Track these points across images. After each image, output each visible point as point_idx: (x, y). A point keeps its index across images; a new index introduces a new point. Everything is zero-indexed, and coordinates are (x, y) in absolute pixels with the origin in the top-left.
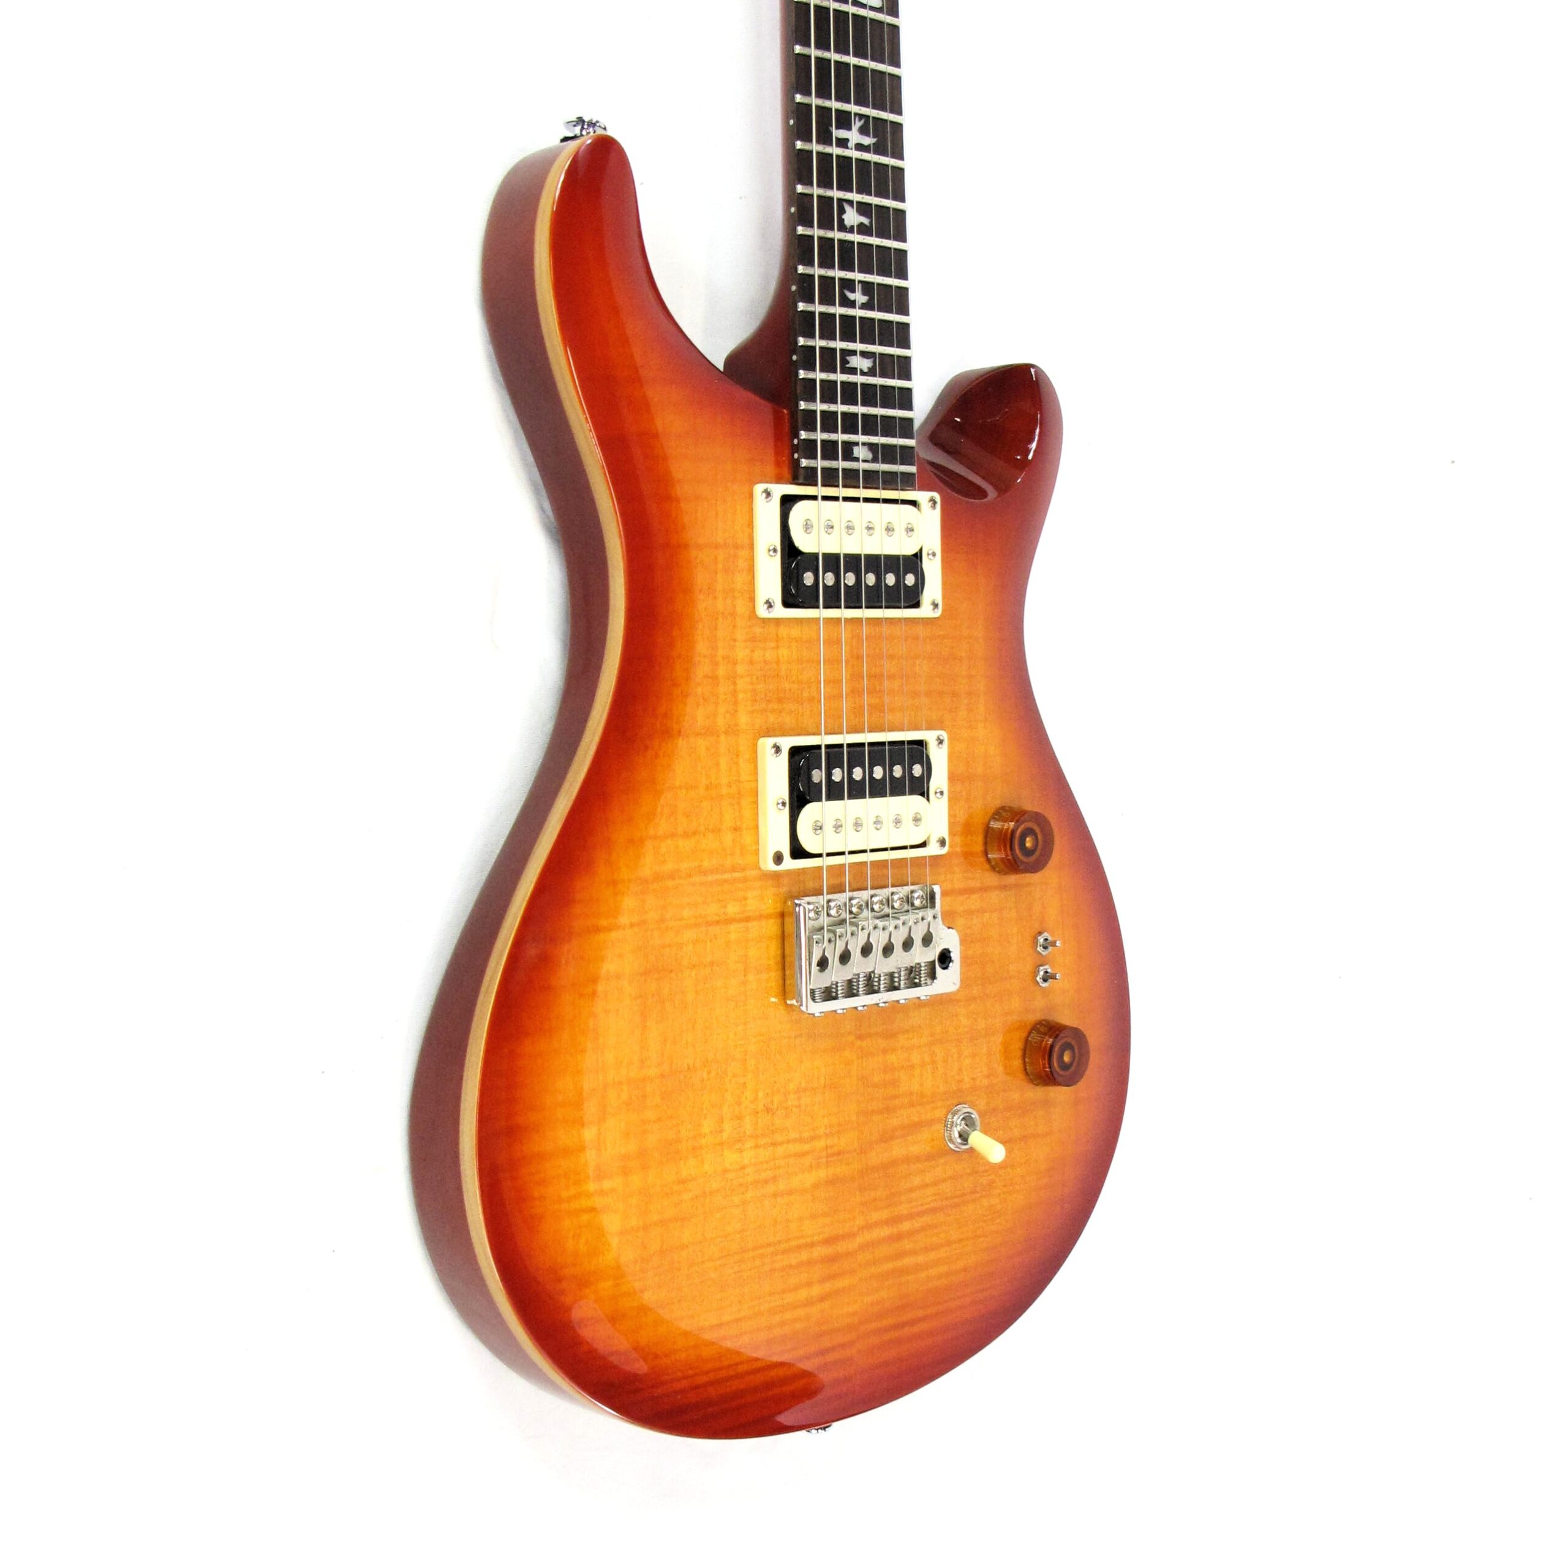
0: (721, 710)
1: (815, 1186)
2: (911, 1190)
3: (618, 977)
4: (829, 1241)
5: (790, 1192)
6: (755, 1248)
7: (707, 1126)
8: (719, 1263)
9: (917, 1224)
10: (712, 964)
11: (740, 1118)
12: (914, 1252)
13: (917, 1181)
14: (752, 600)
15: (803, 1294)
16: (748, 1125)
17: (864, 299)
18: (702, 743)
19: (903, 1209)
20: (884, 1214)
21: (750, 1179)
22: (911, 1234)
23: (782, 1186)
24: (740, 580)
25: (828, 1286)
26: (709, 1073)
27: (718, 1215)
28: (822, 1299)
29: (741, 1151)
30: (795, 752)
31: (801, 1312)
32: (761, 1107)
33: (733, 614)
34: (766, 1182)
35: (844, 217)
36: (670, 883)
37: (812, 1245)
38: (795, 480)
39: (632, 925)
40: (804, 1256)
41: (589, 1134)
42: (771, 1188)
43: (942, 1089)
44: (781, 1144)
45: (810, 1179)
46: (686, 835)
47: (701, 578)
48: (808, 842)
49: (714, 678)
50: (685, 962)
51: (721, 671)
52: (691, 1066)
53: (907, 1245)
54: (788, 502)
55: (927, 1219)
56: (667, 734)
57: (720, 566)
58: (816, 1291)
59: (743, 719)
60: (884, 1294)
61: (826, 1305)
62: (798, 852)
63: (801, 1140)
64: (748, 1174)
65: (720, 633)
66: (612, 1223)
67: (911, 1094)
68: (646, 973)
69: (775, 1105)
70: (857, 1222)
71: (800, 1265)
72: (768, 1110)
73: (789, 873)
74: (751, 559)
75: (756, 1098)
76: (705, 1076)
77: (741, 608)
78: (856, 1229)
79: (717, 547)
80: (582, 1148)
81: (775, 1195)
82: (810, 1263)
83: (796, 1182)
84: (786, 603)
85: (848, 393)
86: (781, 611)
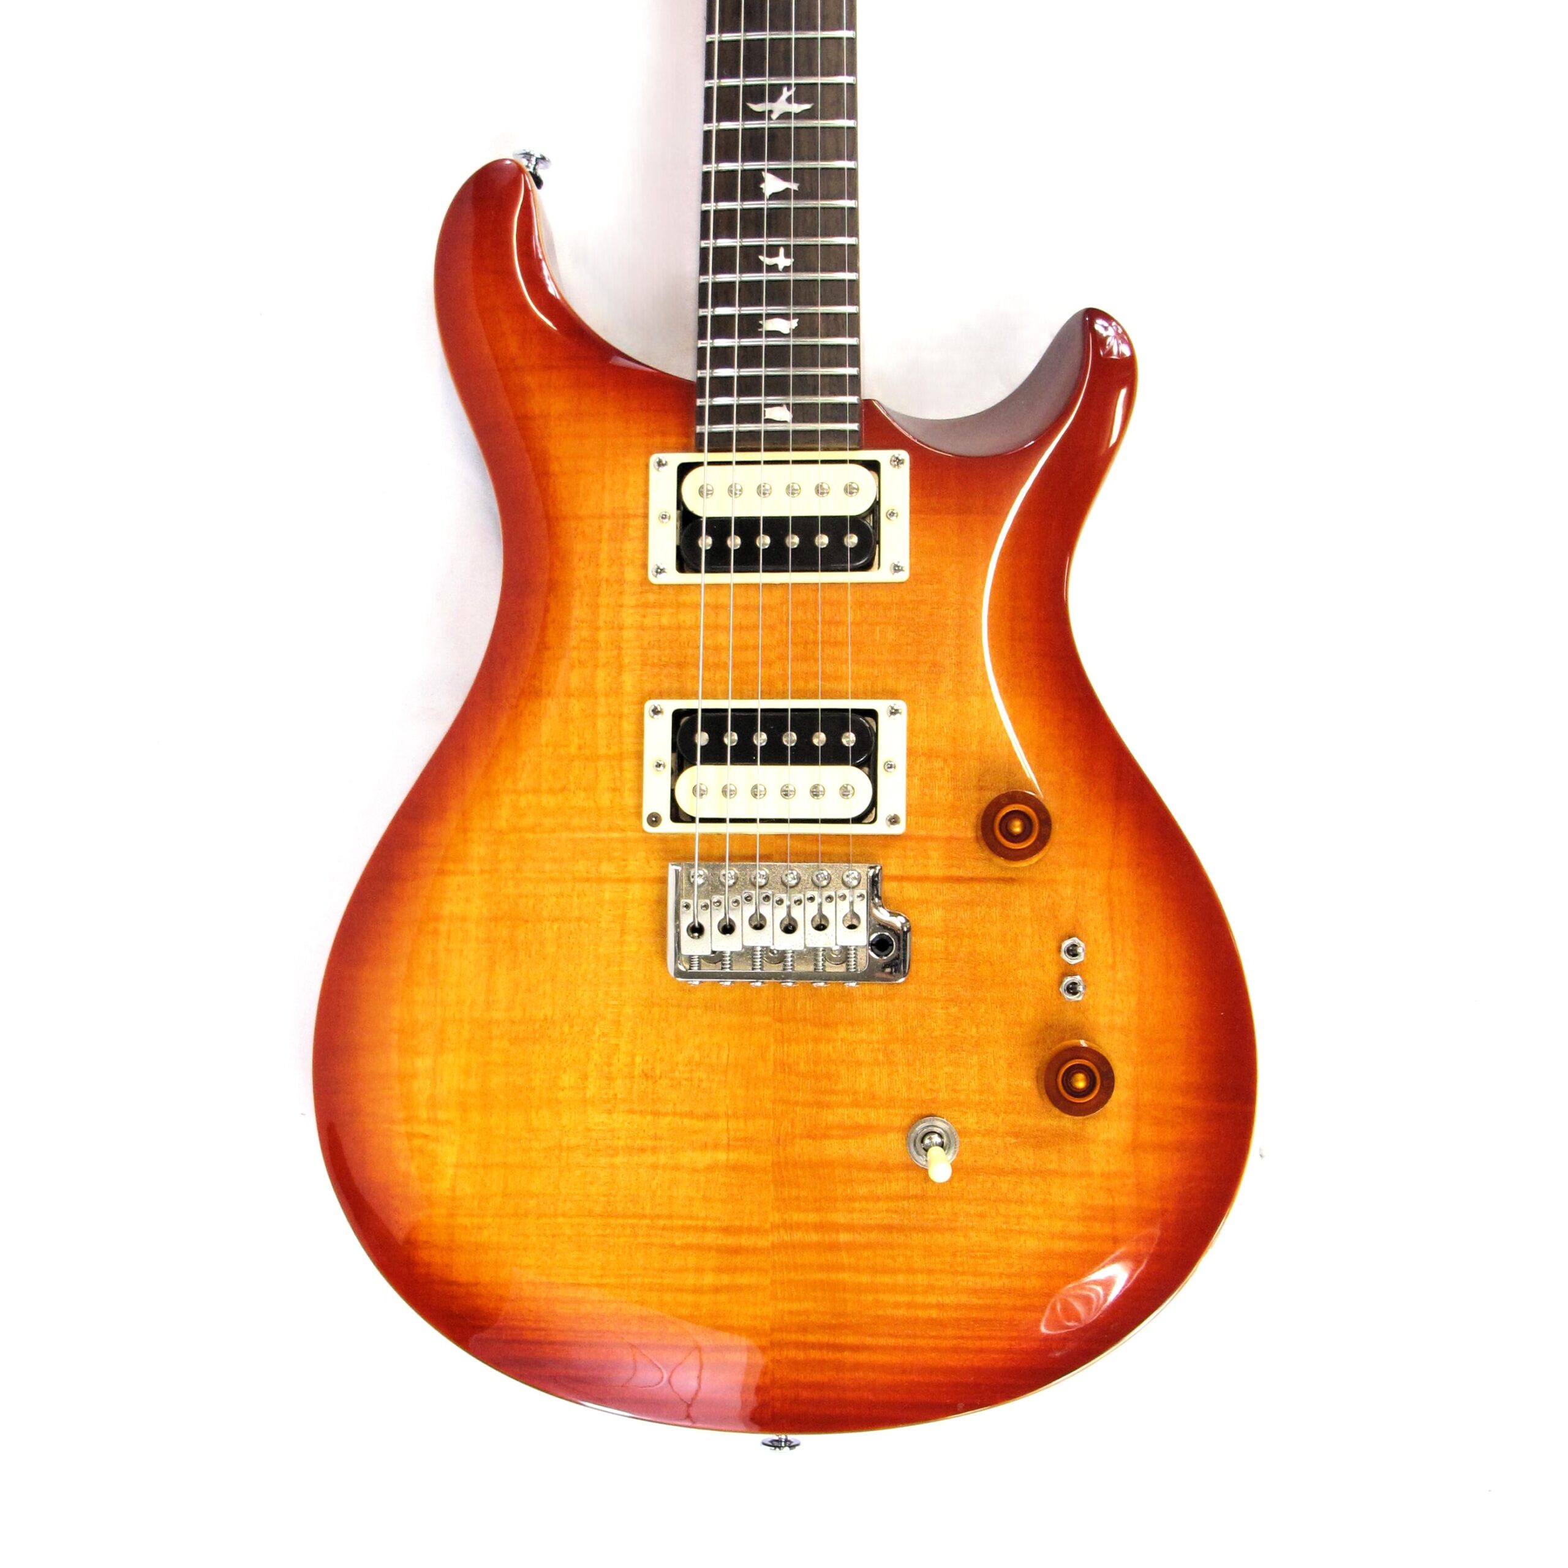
0: (601, 673)
1: (711, 1168)
2: (852, 1199)
3: (464, 919)
4: (726, 1230)
5: (676, 1168)
6: (624, 1216)
7: (567, 1079)
8: (576, 1220)
9: (861, 1238)
10: (579, 919)
11: (610, 1078)
12: (856, 1269)
13: (863, 1190)
14: (645, 566)
15: (690, 1280)
16: (620, 1086)
17: (789, 262)
18: (576, 707)
19: (840, 1218)
20: (813, 1217)
21: (621, 1143)
22: (850, 1247)
23: (663, 1159)
24: (630, 548)
25: (725, 1279)
26: (572, 1026)
27: (578, 1173)
28: (717, 1290)
29: (610, 1112)
30: (678, 715)
31: (689, 1298)
32: (637, 1071)
33: (621, 581)
34: (642, 1150)
35: (762, 186)
36: (530, 836)
37: (705, 1229)
38: (686, 449)
39: (482, 872)
40: (692, 1238)
41: (422, 1064)
42: (649, 1159)
43: (905, 1094)
44: (666, 1114)
45: (704, 1159)
46: (551, 791)
47: (580, 547)
48: (687, 805)
49: (594, 644)
50: (545, 914)
51: (603, 636)
52: (549, 1018)
53: (845, 1258)
54: (684, 470)
55: (874, 1236)
56: (536, 694)
57: (605, 535)
58: (709, 1279)
59: (629, 681)
60: (808, 1305)
61: (723, 1297)
62: (677, 815)
63: (691, 1115)
64: (618, 1138)
65: (603, 600)
66: (448, 1154)
67: (855, 1093)
68: (495, 919)
69: (658, 1072)
70: (771, 1219)
71: (687, 1247)
72: (646, 1076)
73: (664, 839)
74: (646, 527)
75: (633, 1063)
76: (566, 1029)
77: (631, 574)
78: (768, 1226)
79: (602, 517)
80: (414, 1076)
81: (655, 1167)
82: (700, 1248)
83: (687, 1158)
84: (682, 567)
85: (749, 357)
86: (673, 576)
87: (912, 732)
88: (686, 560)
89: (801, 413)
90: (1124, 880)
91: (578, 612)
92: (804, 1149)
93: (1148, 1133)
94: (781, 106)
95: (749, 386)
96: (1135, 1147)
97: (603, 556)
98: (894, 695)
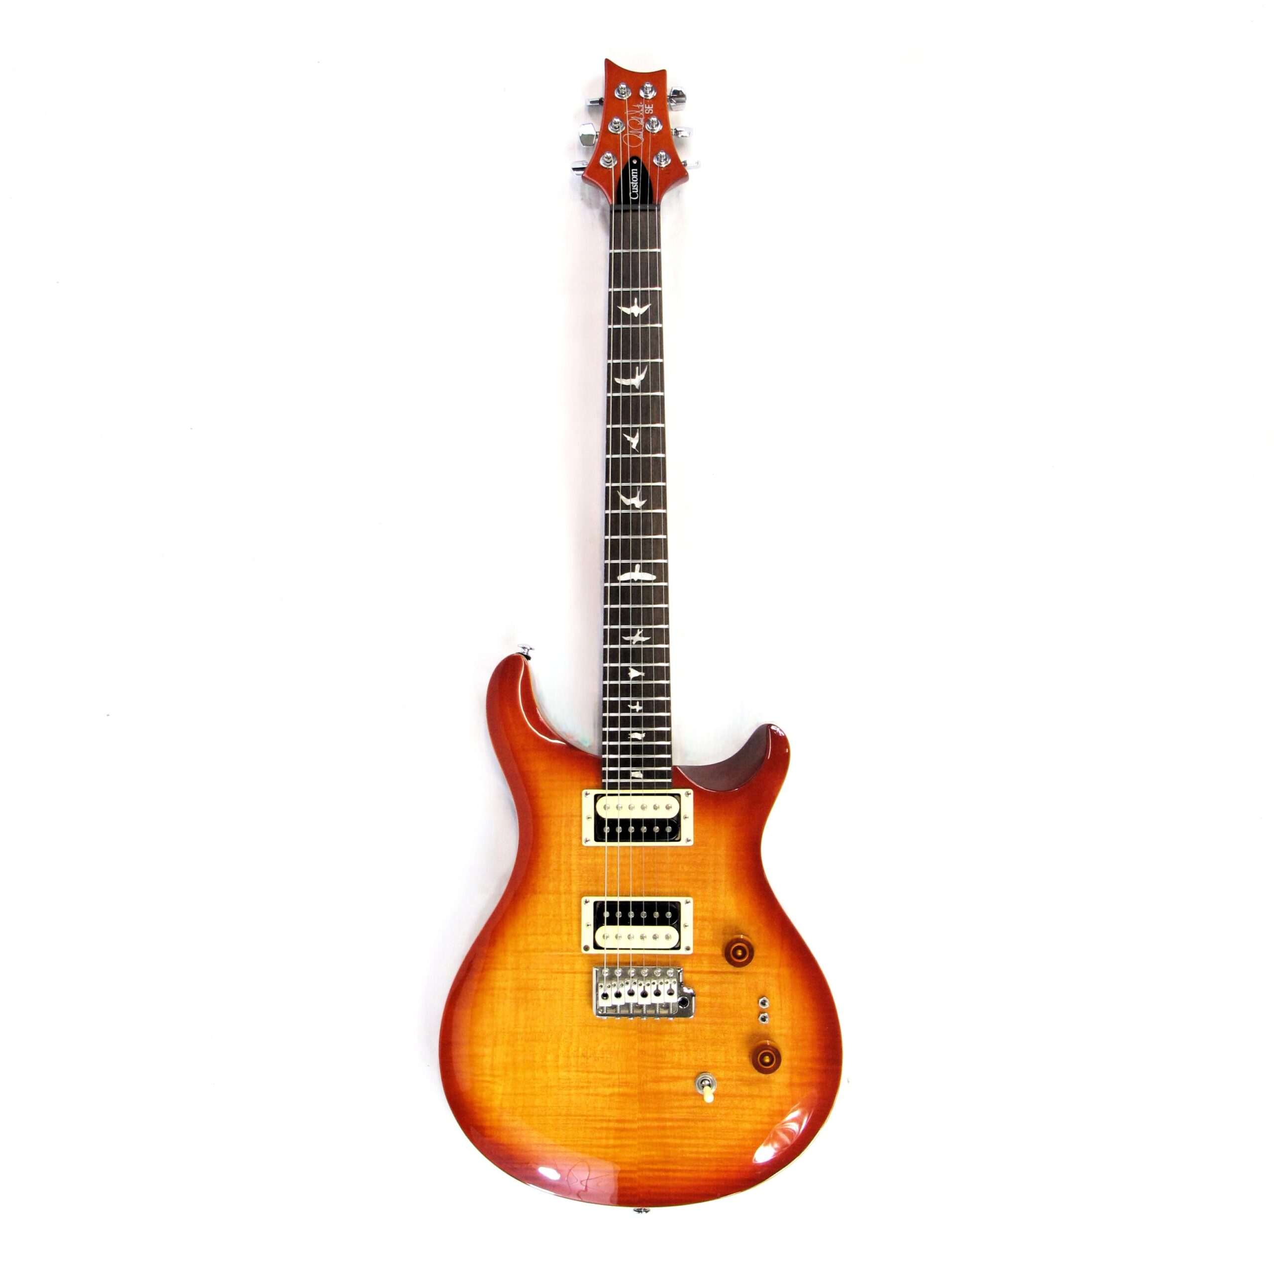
0: (562, 884)
1: (611, 1095)
2: (672, 1108)
3: (505, 989)
4: (618, 1121)
5: (597, 1095)
6: (575, 1116)
7: (550, 1057)
8: (555, 1117)
9: (676, 1124)
10: (554, 989)
11: (568, 1057)
12: (674, 1137)
13: (677, 1104)
14: (581, 838)
15: (604, 1142)
16: (573, 1060)
17: (641, 708)
18: (552, 898)
19: (667, 1116)
20: (655, 1115)
21: (573, 1084)
22: (672, 1128)
23: (592, 1091)
24: (574, 830)
25: (618, 1142)
26: (551, 1035)
27: (555, 1097)
28: (615, 1147)
29: (569, 1071)
30: (595, 903)
31: (602, 1150)
32: (580, 1054)
33: (570, 844)
34: (582, 1087)
35: (629, 674)
36: (533, 954)
37: (609, 1121)
38: (598, 788)
39: (513, 969)
40: (605, 1125)
41: (487, 1051)
42: (585, 1091)
43: (693, 1063)
44: (592, 1072)
45: (608, 1091)
46: (542, 934)
47: (553, 829)
48: (600, 943)
49: (559, 870)
50: (540, 987)
51: (563, 868)
52: (542, 1032)
53: (669, 1133)
54: (597, 797)
55: (681, 1124)
56: (535, 892)
57: (563, 824)
58: (611, 1142)
59: (574, 888)
60: (653, 1153)
61: (617, 1150)
62: (596, 946)
63: (603, 1072)
64: (572, 1082)
65: (563, 853)
66: (499, 1089)
67: (673, 1063)
68: (518, 989)
69: (589, 1054)
70: (637, 1116)
71: (602, 1128)
72: (584, 1056)
73: (591, 955)
74: (581, 821)
75: (578, 1050)
76: (549, 1036)
77: (575, 841)
78: (636, 1119)
79: (562, 816)
80: (484, 1056)
81: (588, 1095)
82: (607, 1129)
83: (601, 1090)
84: (596, 840)
85: (625, 750)
86: (593, 843)
87: (695, 910)
88: (599, 836)
89: (647, 775)
90: (786, 972)
91: (553, 858)
92: (651, 1086)
93: (797, 1079)
94: (637, 638)
95: (625, 763)
96: (791, 1085)
97: (563, 833)
98: (688, 895)
